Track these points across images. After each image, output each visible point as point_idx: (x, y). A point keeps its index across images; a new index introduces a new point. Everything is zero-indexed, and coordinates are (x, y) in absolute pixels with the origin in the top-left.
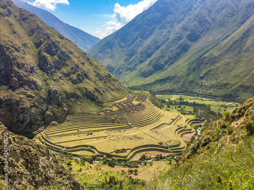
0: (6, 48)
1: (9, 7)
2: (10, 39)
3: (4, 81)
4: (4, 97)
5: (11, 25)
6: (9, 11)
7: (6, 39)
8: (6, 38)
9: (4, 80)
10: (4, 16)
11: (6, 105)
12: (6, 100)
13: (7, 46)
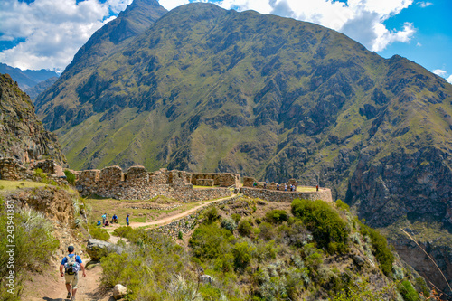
0: (443, 154)
1: (440, 89)
2: (448, 140)
3: (435, 212)
4: (434, 241)
5: (446, 116)
6: (441, 94)
7: (443, 139)
8: (441, 137)
9: (435, 210)
10: (435, 103)
11: (438, 256)
12: (438, 248)
13: (444, 151)
